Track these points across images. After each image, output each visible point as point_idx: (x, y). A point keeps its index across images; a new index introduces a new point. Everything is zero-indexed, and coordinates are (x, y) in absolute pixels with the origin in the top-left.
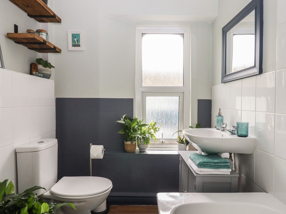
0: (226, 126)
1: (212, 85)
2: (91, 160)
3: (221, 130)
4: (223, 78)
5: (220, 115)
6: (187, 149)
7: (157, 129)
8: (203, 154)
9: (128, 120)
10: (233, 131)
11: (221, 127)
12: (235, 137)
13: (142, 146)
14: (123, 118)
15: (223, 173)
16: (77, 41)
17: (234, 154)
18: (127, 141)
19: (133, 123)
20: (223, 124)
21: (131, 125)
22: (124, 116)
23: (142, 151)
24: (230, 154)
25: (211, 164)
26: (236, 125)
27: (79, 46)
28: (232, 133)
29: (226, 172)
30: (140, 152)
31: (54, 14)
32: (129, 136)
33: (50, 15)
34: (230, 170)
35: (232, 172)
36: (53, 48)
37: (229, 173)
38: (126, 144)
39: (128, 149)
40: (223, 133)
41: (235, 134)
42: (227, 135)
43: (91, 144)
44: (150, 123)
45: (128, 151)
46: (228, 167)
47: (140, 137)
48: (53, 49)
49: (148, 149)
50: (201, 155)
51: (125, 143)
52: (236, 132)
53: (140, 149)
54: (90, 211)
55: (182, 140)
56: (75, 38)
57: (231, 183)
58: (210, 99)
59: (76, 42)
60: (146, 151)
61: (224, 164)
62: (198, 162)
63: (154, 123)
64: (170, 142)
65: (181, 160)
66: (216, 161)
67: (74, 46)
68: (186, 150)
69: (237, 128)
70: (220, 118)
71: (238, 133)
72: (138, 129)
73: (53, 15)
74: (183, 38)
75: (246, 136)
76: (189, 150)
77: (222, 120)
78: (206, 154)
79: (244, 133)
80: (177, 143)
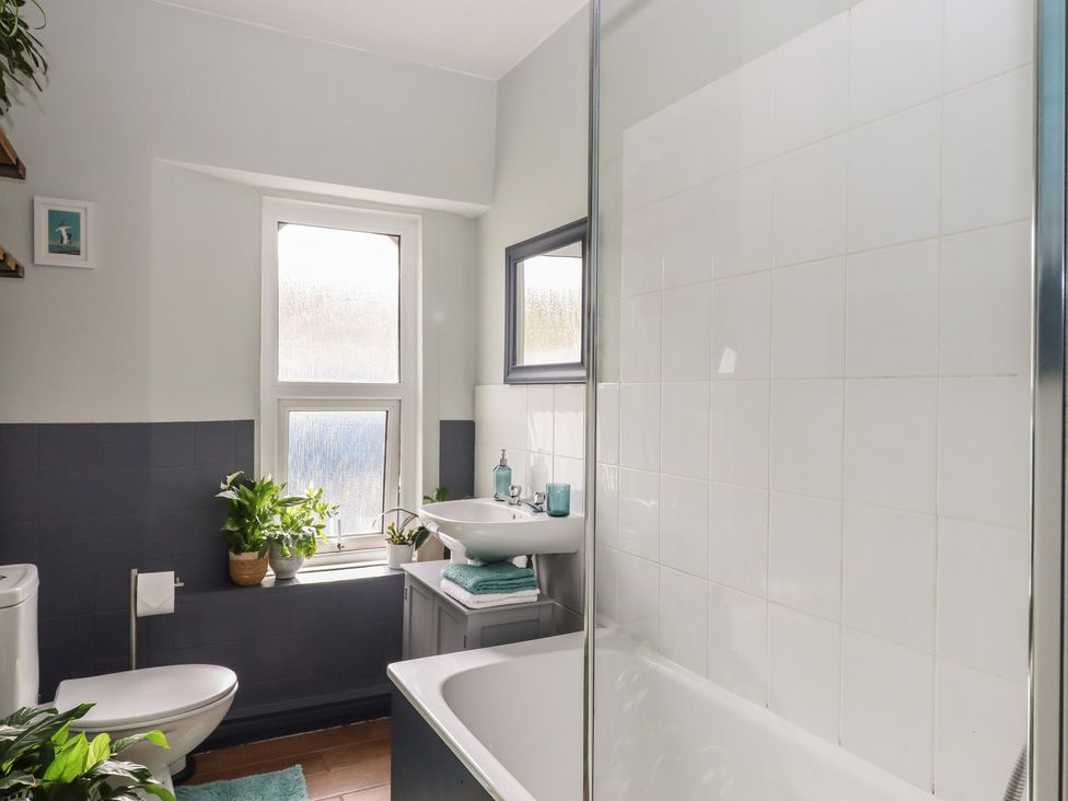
0: (520, 491)
1: (474, 382)
2: (133, 620)
3: (507, 502)
4: (507, 373)
5: (503, 465)
6: (414, 559)
7: (329, 509)
8: (469, 562)
9: (242, 486)
10: (537, 504)
11: (507, 494)
12: (545, 517)
13: (284, 563)
14: (229, 481)
15: (524, 600)
16: (69, 236)
17: (537, 556)
18: (239, 551)
19: (262, 497)
20: (513, 488)
21: (253, 503)
22: (230, 478)
23: (283, 578)
24: (529, 557)
25: (500, 583)
26: (544, 490)
27: (77, 252)
28: (537, 509)
29: (529, 595)
30: (278, 580)
31: (17, 160)
32: (245, 536)
33: (7, 162)
34: (538, 591)
35: (540, 597)
36: (14, 268)
37: (535, 599)
38: (237, 562)
39: (246, 576)
40: (515, 509)
41: (542, 511)
42: (525, 515)
43: (134, 571)
44: (306, 491)
45: (243, 583)
46: (531, 585)
47: (285, 534)
48: (13, 271)
49: (300, 570)
50: (466, 566)
51: (233, 556)
52: (545, 506)
53: (277, 572)
54: (164, 765)
55: (401, 536)
56: (62, 225)
57: (538, 620)
58: (470, 418)
59: (65, 237)
60: (297, 576)
61: (526, 580)
62: (470, 583)
63: (316, 492)
64: (364, 543)
65: (411, 587)
66: (509, 575)
67: (53, 249)
68: (411, 561)
69: (548, 497)
70: (503, 473)
71: (549, 509)
72: (275, 512)
73: (14, 162)
74: (397, 248)
75: (565, 514)
76: (420, 560)
77: (508, 479)
78: (479, 564)
79: (561, 508)
80: (386, 544)
